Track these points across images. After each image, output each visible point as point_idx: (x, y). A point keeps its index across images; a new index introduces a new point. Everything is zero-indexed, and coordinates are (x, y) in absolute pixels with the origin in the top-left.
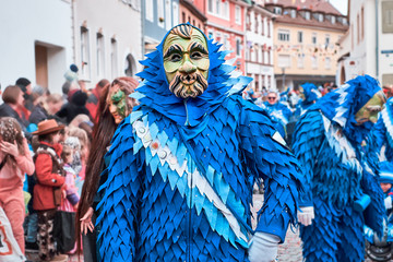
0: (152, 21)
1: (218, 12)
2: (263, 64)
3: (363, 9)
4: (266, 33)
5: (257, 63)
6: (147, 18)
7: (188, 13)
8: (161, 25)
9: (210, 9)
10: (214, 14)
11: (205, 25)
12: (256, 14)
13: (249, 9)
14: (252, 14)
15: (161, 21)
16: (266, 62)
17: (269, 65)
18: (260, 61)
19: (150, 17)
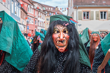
0: (13, 13)
1: (30, 12)
2: (42, 27)
3: (73, 13)
4: (43, 18)
5: (40, 26)
6: (12, 12)
7: (23, 12)
8: (15, 14)
9: (28, 11)
10: (29, 12)
11: (27, 15)
12: (41, 13)
13: (39, 12)
14: (40, 13)
15: (16, 13)
16: (43, 26)
17: (44, 27)
18: (41, 26)
19: (13, 12)
